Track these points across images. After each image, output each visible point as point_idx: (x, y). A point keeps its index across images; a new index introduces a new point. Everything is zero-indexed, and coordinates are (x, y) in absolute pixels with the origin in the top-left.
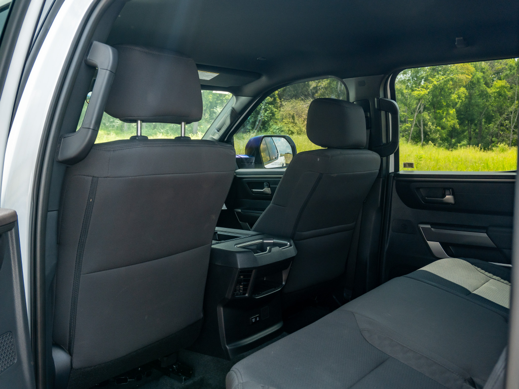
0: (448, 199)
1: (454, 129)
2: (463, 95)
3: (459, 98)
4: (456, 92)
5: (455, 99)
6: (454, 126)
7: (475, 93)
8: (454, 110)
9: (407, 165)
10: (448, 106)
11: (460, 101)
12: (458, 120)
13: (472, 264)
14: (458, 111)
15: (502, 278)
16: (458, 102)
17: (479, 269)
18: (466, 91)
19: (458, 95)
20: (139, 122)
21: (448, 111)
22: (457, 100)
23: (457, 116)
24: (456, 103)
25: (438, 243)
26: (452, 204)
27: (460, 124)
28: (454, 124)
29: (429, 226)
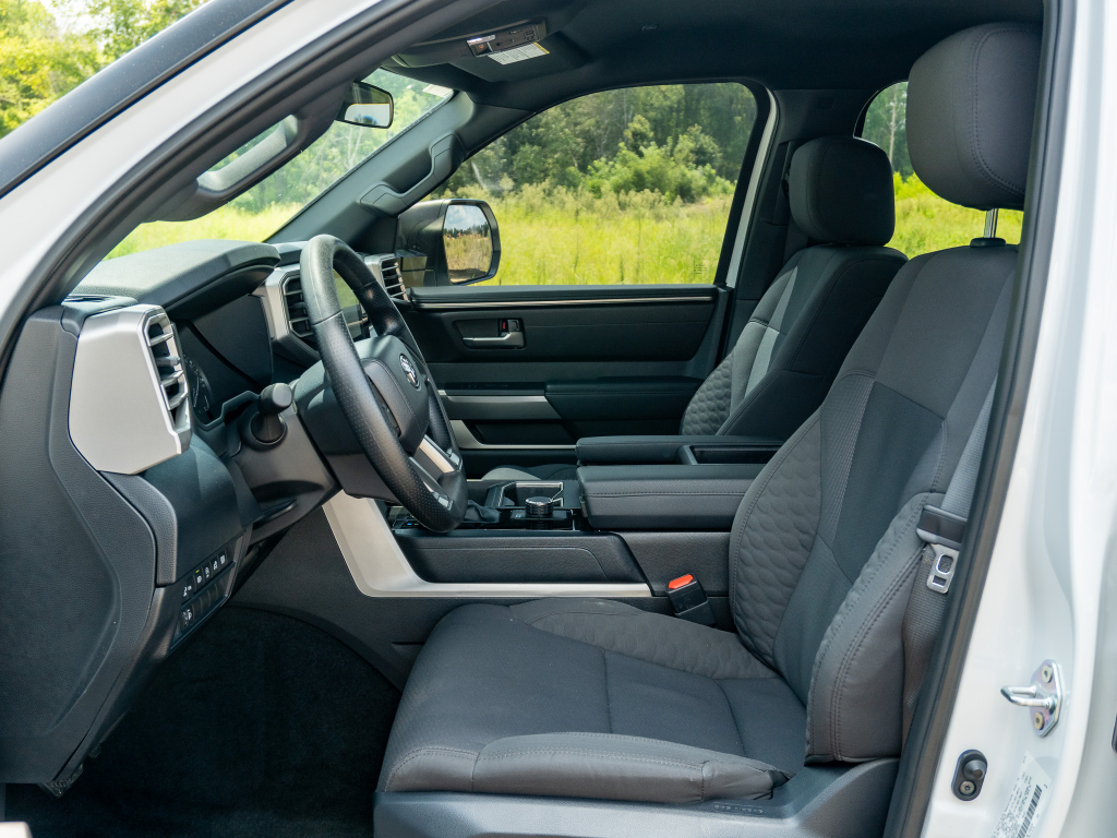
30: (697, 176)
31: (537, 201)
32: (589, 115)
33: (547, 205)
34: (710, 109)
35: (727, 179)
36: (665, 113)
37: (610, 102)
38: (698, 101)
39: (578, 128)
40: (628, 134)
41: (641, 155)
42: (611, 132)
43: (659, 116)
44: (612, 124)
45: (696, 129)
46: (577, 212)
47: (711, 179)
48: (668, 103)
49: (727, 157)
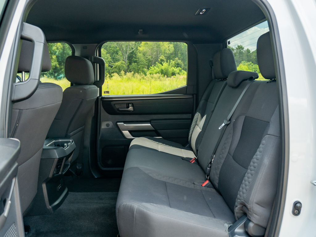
0: (130, 108)
1: (56, 67)
2: (60, 48)
3: (57, 49)
4: (55, 45)
5: (55, 50)
6: (56, 66)
7: (66, 46)
8: (55, 56)
9: (106, 92)
10: (52, 54)
11: (58, 51)
12: (57, 62)
13: (149, 139)
14: (57, 57)
15: (163, 143)
16: (57, 51)
17: (152, 141)
18: (61, 45)
19: (57, 47)
20: (23, 72)
21: (51, 56)
22: (56, 50)
23: (57, 60)
24: (56, 52)
25: (128, 131)
26: (132, 111)
27: (59, 65)
28: (56, 64)
29: (123, 123)
30: (177, 70)
31: (130, 77)
32: (150, 55)
33: (133, 78)
34: (181, 54)
35: (185, 71)
36: (169, 55)
37: (155, 52)
38: (178, 52)
39: (147, 59)
40: (159, 60)
41: (162, 65)
42: (155, 59)
43: (168, 55)
44: (155, 57)
45: (177, 58)
46: (140, 80)
47: (180, 71)
48: (170, 52)
49: (185, 65)
